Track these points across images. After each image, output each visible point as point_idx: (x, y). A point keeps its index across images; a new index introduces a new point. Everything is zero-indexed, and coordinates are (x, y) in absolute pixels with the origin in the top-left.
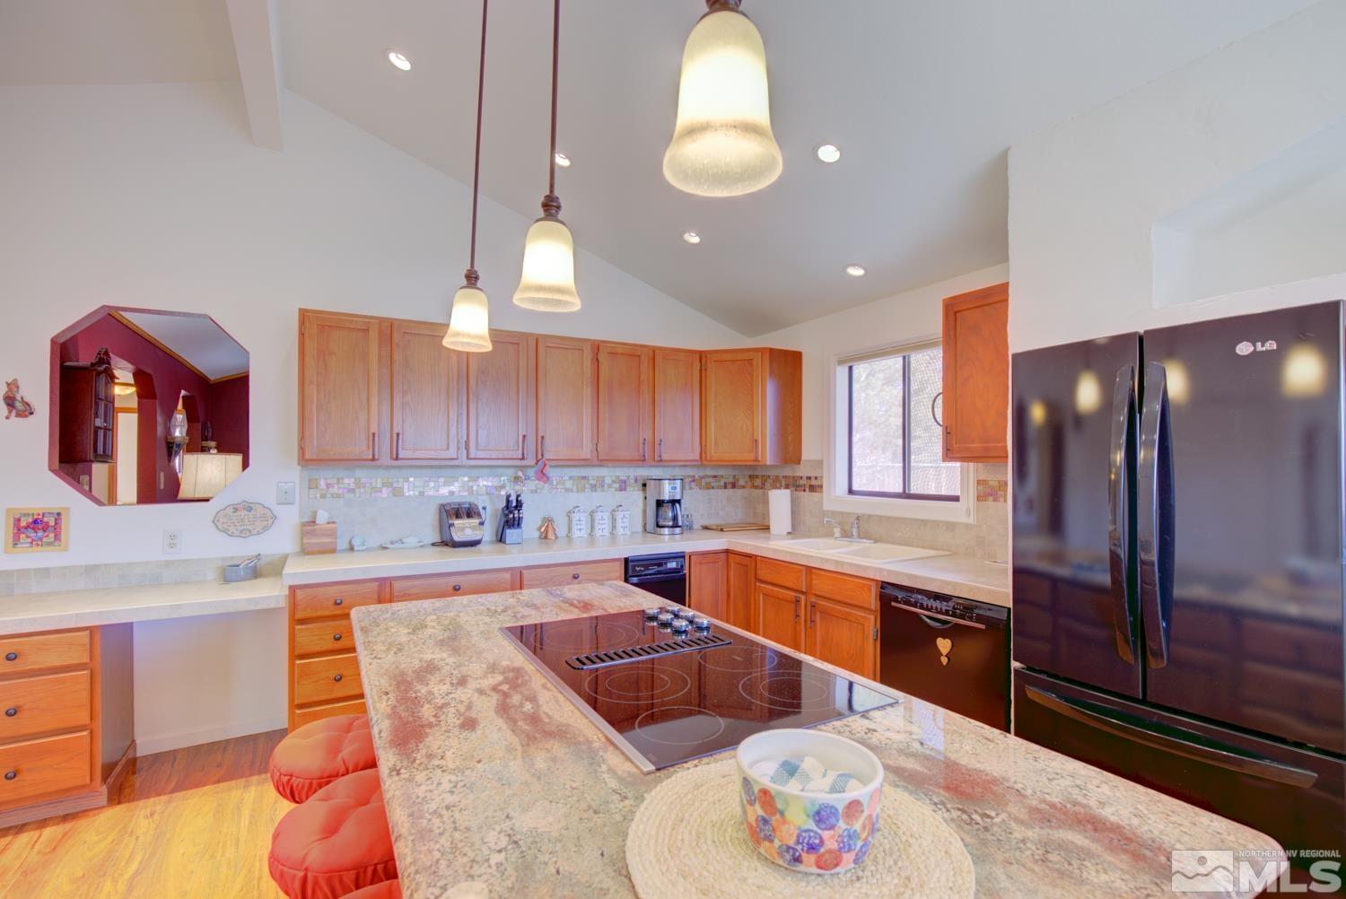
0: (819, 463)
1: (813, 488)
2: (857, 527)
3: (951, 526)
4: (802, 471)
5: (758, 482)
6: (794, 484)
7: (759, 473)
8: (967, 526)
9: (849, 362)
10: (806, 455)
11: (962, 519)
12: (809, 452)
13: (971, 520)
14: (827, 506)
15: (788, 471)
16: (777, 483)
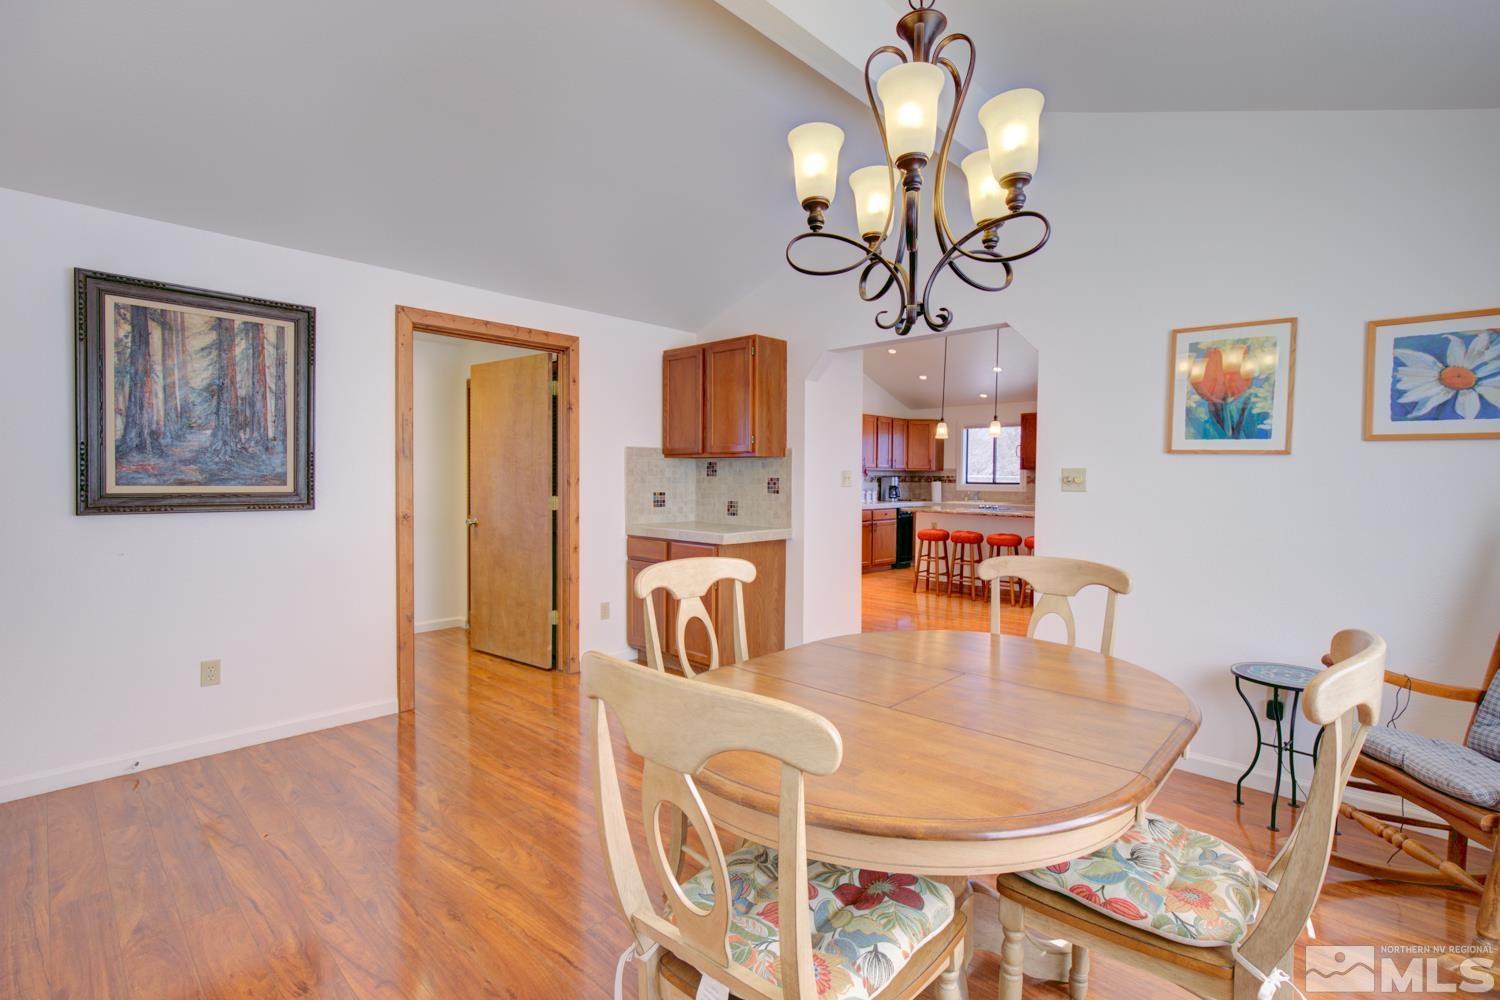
0: (955, 471)
1: (950, 481)
2: (978, 495)
3: (1016, 493)
4: (944, 474)
5: (917, 479)
6: (939, 479)
7: (917, 475)
8: (1023, 493)
9: (967, 428)
10: (945, 467)
11: (1021, 490)
12: (948, 464)
13: (1025, 490)
14: (958, 488)
15: (936, 474)
16: (929, 480)
